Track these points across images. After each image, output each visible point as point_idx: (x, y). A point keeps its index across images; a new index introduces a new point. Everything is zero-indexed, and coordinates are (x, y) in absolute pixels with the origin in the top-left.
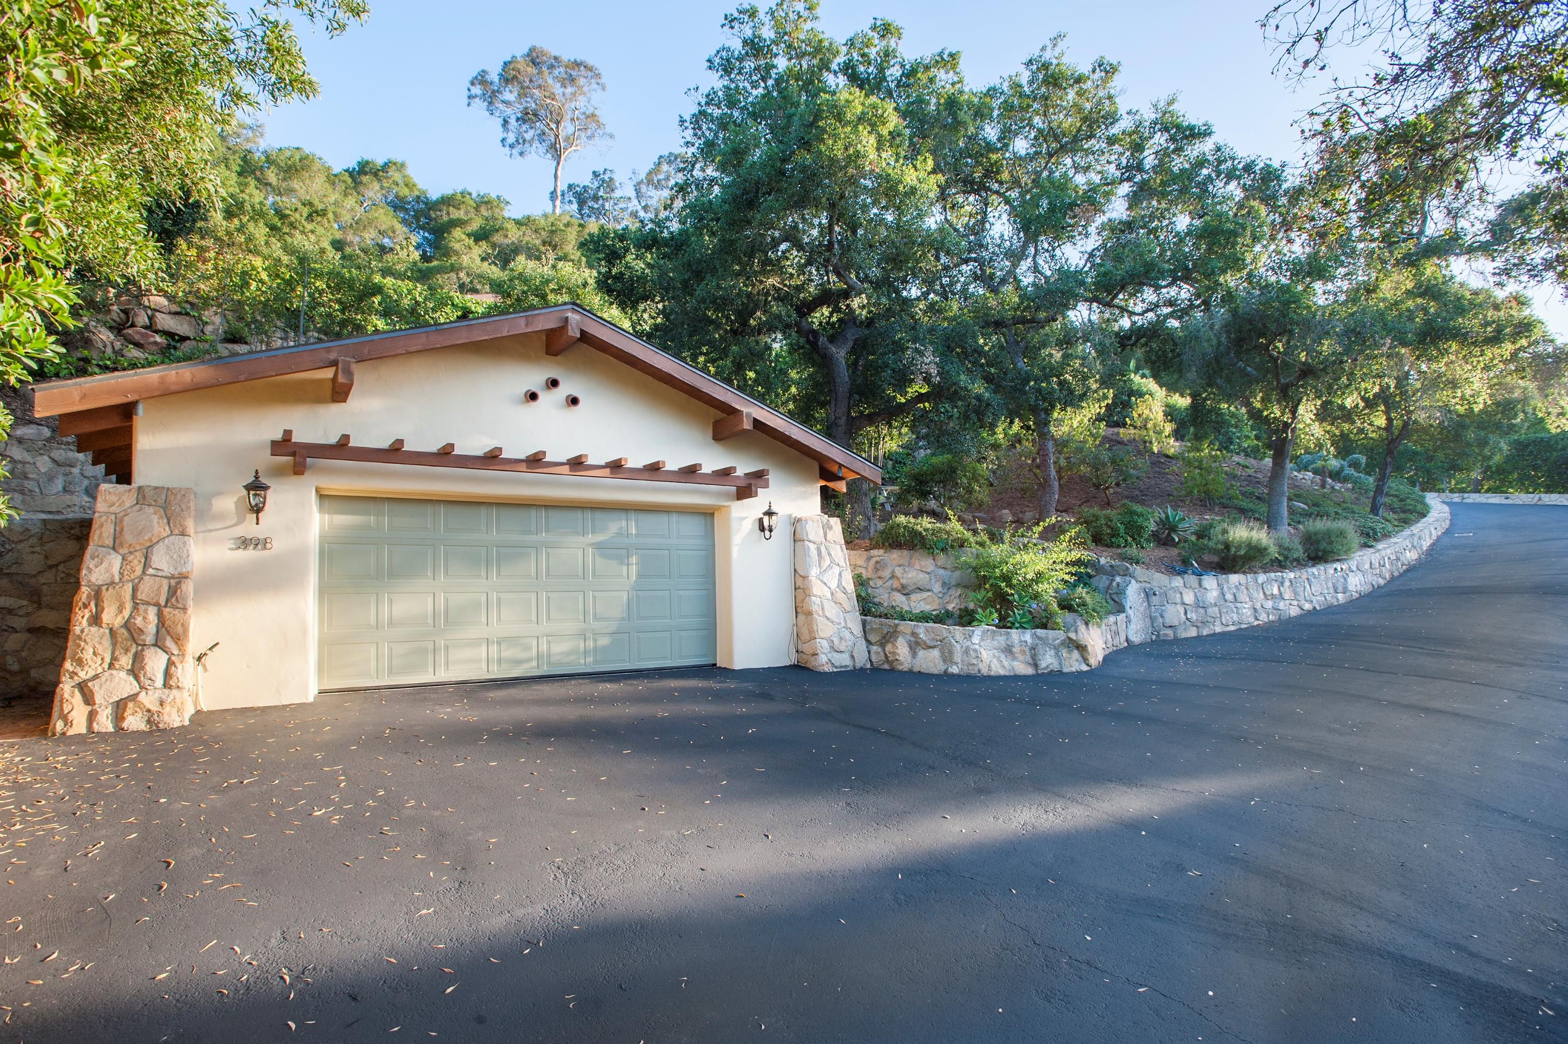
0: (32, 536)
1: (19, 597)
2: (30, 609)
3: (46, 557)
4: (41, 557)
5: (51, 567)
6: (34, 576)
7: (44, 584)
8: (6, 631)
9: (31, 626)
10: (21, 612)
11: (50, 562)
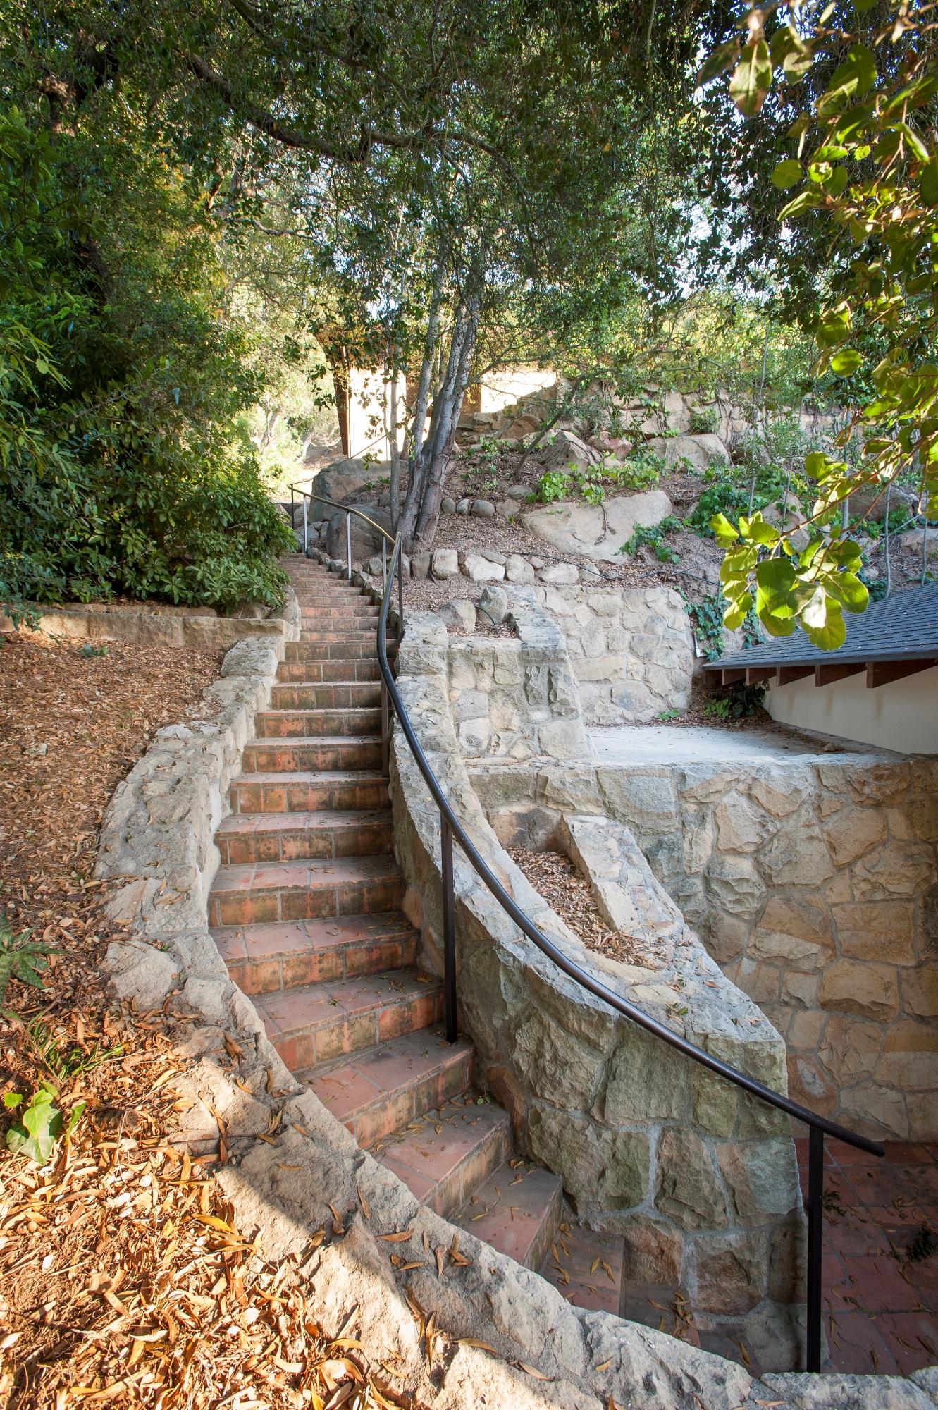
0: (803, 802)
1: (805, 937)
2: (822, 962)
3: (833, 848)
4: (822, 848)
5: (840, 868)
6: (818, 889)
7: (835, 905)
8: (786, 1004)
9: (828, 997)
10: (805, 966)
11: (841, 858)
